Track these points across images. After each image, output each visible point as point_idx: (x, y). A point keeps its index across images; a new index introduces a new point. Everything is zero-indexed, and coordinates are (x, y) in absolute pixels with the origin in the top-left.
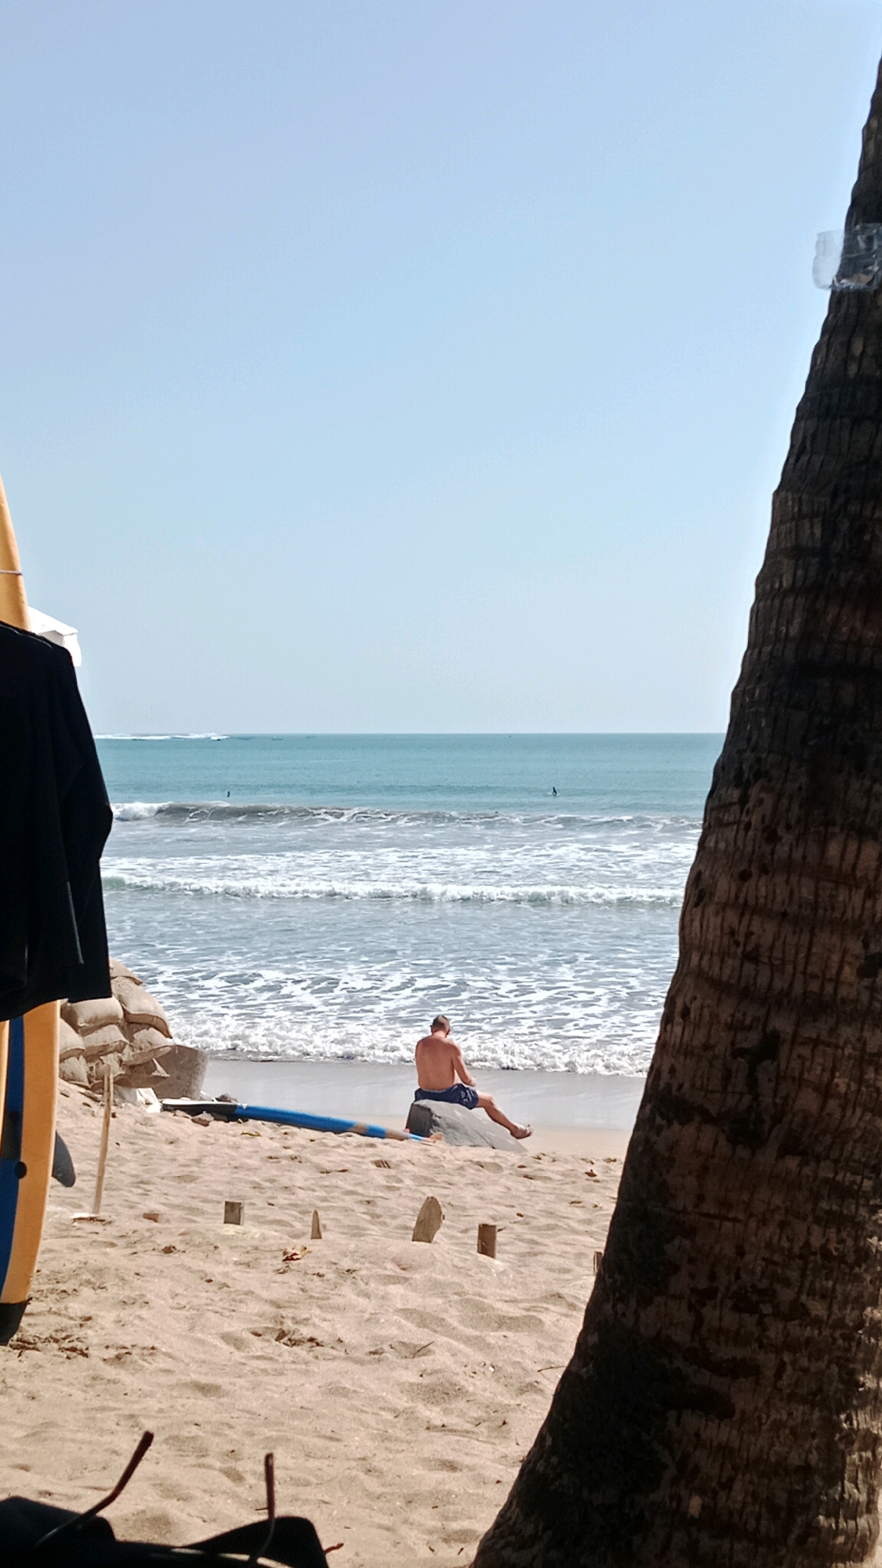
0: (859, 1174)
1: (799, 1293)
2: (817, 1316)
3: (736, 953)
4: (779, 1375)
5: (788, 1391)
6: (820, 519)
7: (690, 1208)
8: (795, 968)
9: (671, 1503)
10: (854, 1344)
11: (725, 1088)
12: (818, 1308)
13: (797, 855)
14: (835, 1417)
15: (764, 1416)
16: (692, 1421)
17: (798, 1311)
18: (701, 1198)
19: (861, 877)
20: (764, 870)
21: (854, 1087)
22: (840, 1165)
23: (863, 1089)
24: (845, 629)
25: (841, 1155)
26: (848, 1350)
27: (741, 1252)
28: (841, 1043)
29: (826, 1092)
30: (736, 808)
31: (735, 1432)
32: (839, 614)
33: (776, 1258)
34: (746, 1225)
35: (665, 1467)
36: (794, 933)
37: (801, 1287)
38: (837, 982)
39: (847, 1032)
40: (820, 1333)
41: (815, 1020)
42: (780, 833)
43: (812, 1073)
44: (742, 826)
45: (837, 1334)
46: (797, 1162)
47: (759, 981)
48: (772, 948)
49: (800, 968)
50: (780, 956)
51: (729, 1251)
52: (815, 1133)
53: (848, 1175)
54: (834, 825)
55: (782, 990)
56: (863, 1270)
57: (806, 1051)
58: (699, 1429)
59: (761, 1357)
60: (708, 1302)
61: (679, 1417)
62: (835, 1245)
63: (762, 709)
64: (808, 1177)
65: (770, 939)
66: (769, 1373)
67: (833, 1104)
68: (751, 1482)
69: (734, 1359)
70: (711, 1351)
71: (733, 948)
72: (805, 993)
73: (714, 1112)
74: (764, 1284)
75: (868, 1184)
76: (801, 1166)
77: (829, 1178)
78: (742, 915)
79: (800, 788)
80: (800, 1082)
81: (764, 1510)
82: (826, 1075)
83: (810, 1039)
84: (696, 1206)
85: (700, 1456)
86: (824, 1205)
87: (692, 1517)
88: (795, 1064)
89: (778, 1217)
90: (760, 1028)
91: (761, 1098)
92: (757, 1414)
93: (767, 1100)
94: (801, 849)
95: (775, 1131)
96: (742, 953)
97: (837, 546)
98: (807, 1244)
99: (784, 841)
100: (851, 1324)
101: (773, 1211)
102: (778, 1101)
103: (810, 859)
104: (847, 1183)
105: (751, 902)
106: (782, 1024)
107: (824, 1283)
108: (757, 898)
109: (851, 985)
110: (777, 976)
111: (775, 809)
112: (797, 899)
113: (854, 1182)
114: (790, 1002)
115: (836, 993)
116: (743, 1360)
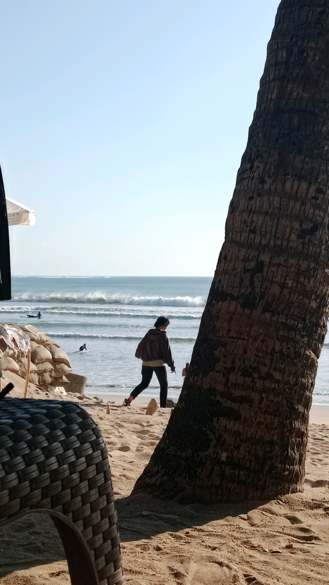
0: (296, 321)
1: (270, 369)
2: (277, 379)
3: (246, 230)
4: (260, 402)
5: (265, 409)
6: (286, 49)
7: (225, 335)
8: (271, 235)
9: (214, 455)
10: (293, 392)
11: (240, 285)
12: (277, 376)
13: (273, 188)
14: (285, 421)
15: (254, 419)
16: (223, 421)
17: (269, 376)
18: (229, 330)
19: (300, 197)
20: (259, 195)
21: (295, 284)
22: (288, 317)
23: (299, 285)
24: (295, 94)
25: (289, 312)
26: (291, 394)
27: (245, 352)
28: (290, 266)
29: (283, 286)
30: (249, 171)
31: (241, 426)
32: (293, 87)
33: (260, 354)
34: (248, 341)
35: (212, 440)
36: (271, 220)
37: (270, 367)
38: (288, 240)
39: (292, 261)
40: (278, 386)
41: (278, 256)
42: (266, 179)
43: (277, 278)
44: (250, 178)
45: (286, 387)
46: (270, 315)
47: (256, 241)
48: (261, 227)
49: (273, 235)
50: (265, 230)
51: (241, 352)
52: (278, 303)
53: (292, 321)
54: (288, 175)
55: (265, 244)
56: (297, 361)
57: (274, 269)
58: (226, 425)
59: (253, 395)
60: (231, 373)
61: (218, 420)
62: (285, 350)
63: (260, 130)
64: (275, 321)
65: (261, 223)
66: (256, 402)
67: (285, 291)
68: (248, 447)
69: (242, 396)
70: (232, 393)
71: (245, 228)
72: (275, 245)
73: (236, 295)
74: (255, 365)
75: (300, 325)
76: (271, 317)
77: (284, 322)
78: (249, 214)
79: (275, 160)
80: (272, 282)
81: (253, 458)
82: (283, 279)
83: (277, 264)
84: (227, 334)
85: (226, 436)
86: (281, 333)
87: (223, 461)
88: (270, 275)
89: (261, 338)
90: (256, 260)
91: (255, 289)
92: (251, 418)
93: (258, 290)
94: (274, 186)
95: (261, 302)
96: (249, 230)
97: (292, 59)
98: (274, 349)
99: (267, 182)
100: (292, 383)
101: (259, 335)
102: (263, 290)
103: (278, 189)
104: (291, 325)
105: (253, 209)
106: (265, 258)
107: (281, 365)
108: (256, 207)
109: (295, 242)
110: (263, 238)
111: (264, 170)
112: (272, 206)
113: (294, 324)
114: (268, 249)
115: (288, 245)
116: (245, 396)
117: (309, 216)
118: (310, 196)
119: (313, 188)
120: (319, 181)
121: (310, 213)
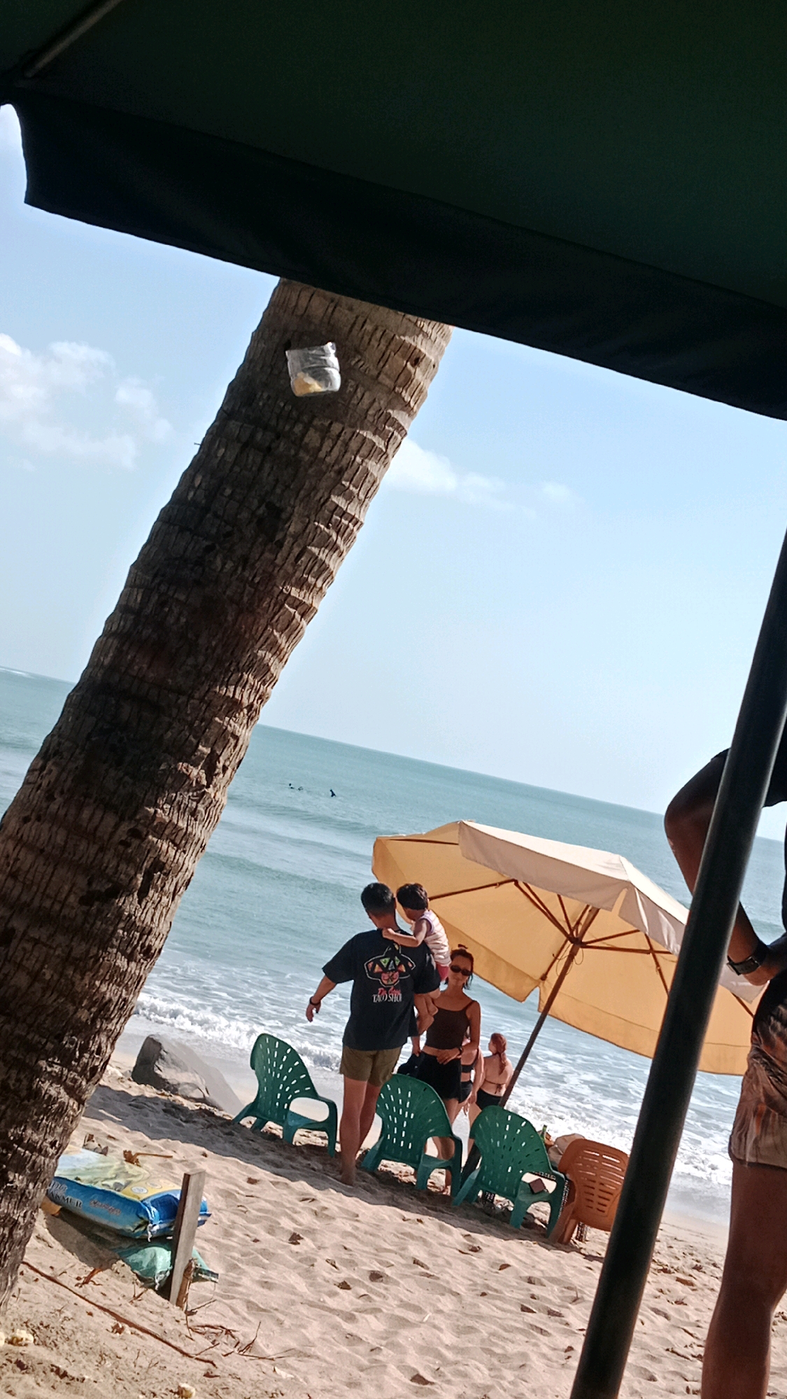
10: (10, 1152)
13: (62, 812)
20: (38, 819)
21: (56, 977)
29: (35, 976)
32: (135, 656)
36: (44, 864)
44: (37, 785)
48: (28, 871)
55: (26, 902)
56: (30, 1103)
57: (28, 946)
62: (13, 1082)
67: (37, 985)
72: (40, 907)
75: (50, 1046)
88: (19, 954)
94: (65, 809)
97: (147, 610)
100: (13, 1138)
103: (69, 817)
104: (34, 1042)
105: (25, 838)
108: (29, 837)
111: (57, 779)
114: (28, 911)
115: (60, 911)
117: (107, 872)
118: (116, 838)
119: (125, 827)
121: (111, 866)
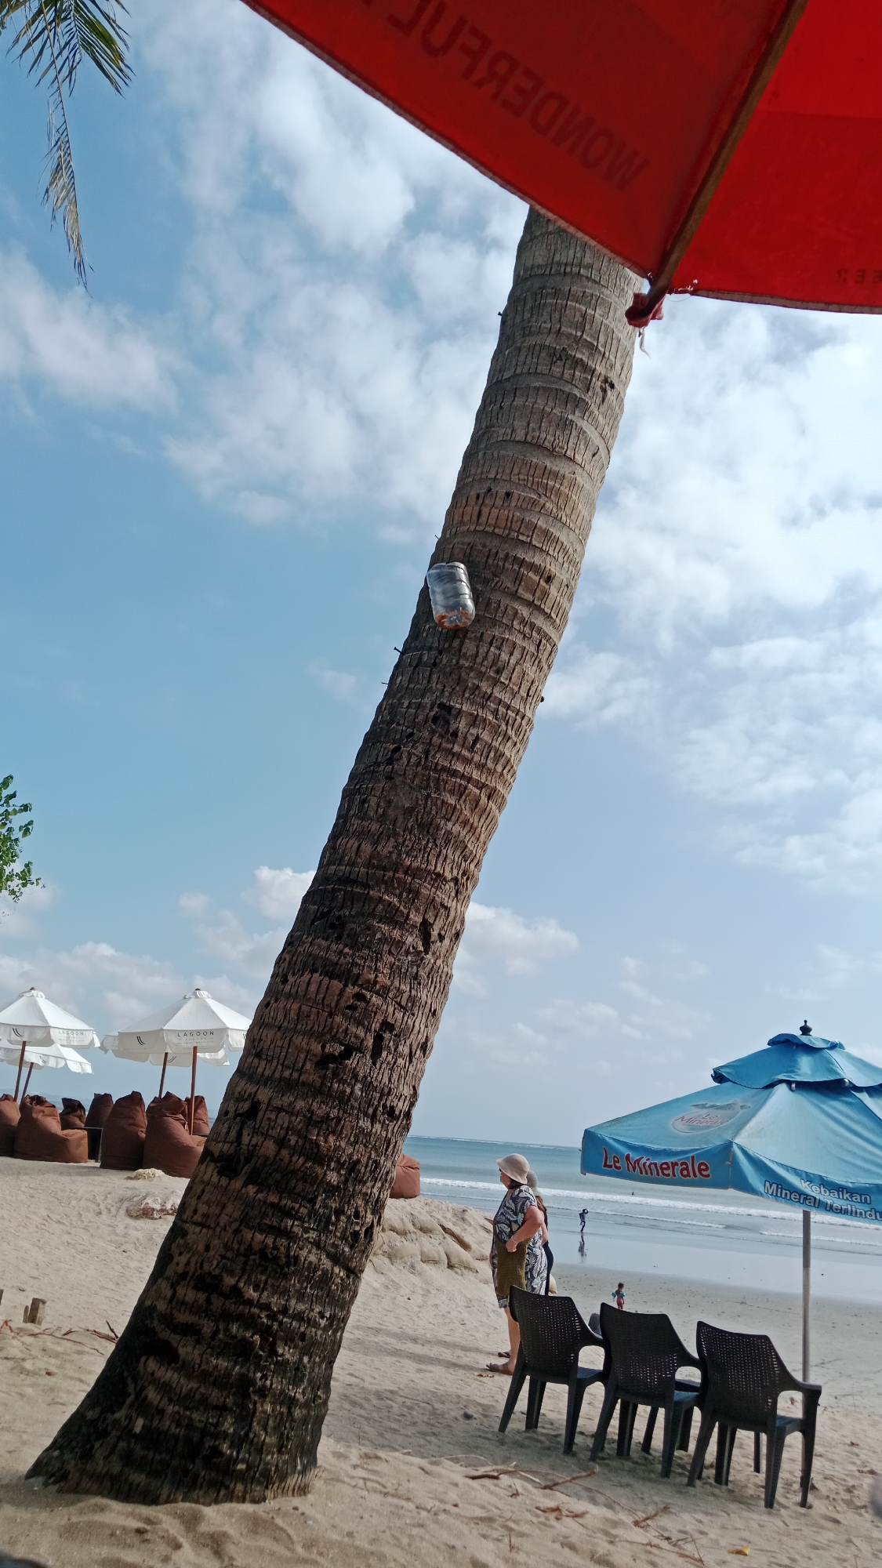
0: (297, 1203)
1: (238, 1281)
2: (250, 1299)
4: (213, 1337)
5: (219, 1349)
7: (189, 1219)
8: (278, 1063)
9: (125, 1421)
11: (225, 1139)
12: (251, 1293)
14: (251, 1374)
16: (152, 1365)
17: (236, 1292)
19: (327, 1004)
22: (284, 1194)
23: (307, 1145)
25: (286, 1188)
27: (207, 1250)
28: (297, 1112)
31: (176, 1375)
33: (229, 1255)
34: (214, 1231)
37: (240, 1277)
38: (301, 1072)
39: (300, 1104)
40: (249, 1312)
41: (283, 1095)
42: (287, 979)
43: (274, 1130)
45: (263, 1314)
46: (255, 1190)
47: (259, 1069)
50: (271, 1054)
51: (201, 1247)
53: (289, 1203)
54: (317, 972)
58: (155, 1370)
59: (204, 1323)
60: (181, 1282)
61: (147, 1361)
64: (260, 1200)
65: (268, 1043)
66: (207, 1335)
68: (178, 1412)
69: (187, 1323)
70: (175, 1316)
71: (251, 1051)
73: (216, 1155)
74: (217, 1272)
76: (257, 1193)
77: (274, 1203)
78: (259, 1030)
79: (303, 951)
80: (266, 1136)
82: (283, 1133)
83: (277, 1108)
84: (192, 1217)
85: (150, 1390)
87: (135, 1433)
89: (235, 1226)
90: (251, 1100)
91: (242, 1145)
92: (193, 1363)
93: (245, 1148)
95: (246, 1168)
96: (254, 1053)
98: (250, 1246)
99: (289, 983)
101: (232, 1222)
102: (252, 1148)
106: (264, 1095)
107: (259, 1276)
109: (312, 1076)
110: (268, 1065)
112: (288, 1018)
113: (293, 1208)
116: (192, 1324)
120: (360, 982)
